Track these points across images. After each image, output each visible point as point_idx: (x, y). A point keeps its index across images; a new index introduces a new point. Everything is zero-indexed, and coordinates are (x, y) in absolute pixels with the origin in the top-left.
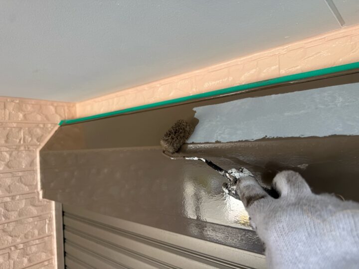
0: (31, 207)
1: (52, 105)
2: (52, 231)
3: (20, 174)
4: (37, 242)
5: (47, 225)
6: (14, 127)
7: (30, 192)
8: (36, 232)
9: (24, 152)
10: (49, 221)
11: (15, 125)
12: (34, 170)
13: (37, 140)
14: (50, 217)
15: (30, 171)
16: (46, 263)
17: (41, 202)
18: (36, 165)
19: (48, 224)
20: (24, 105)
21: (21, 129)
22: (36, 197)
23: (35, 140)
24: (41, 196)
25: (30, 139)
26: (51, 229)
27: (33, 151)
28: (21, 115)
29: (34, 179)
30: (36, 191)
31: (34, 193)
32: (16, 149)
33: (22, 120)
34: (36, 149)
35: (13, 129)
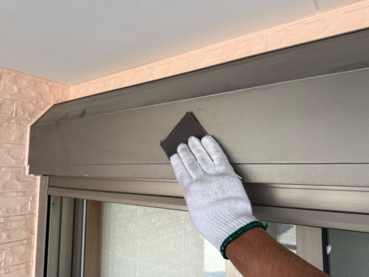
0: (16, 181)
1: (47, 84)
2: (35, 209)
3: (9, 146)
4: (19, 218)
5: (30, 203)
6: (7, 99)
7: (17, 166)
8: (19, 208)
9: (15, 124)
10: (33, 198)
11: (9, 97)
12: (22, 145)
13: (29, 115)
14: (34, 195)
15: (19, 144)
16: (25, 242)
17: (26, 177)
18: (25, 140)
19: (32, 202)
20: (19, 79)
21: (14, 102)
22: (22, 172)
23: (27, 115)
24: (27, 172)
25: (22, 113)
26: (33, 207)
27: (24, 125)
28: (16, 89)
29: (22, 153)
30: (22, 166)
31: (21, 167)
32: (7, 120)
33: (15, 93)
34: (27, 125)
35: (7, 101)
